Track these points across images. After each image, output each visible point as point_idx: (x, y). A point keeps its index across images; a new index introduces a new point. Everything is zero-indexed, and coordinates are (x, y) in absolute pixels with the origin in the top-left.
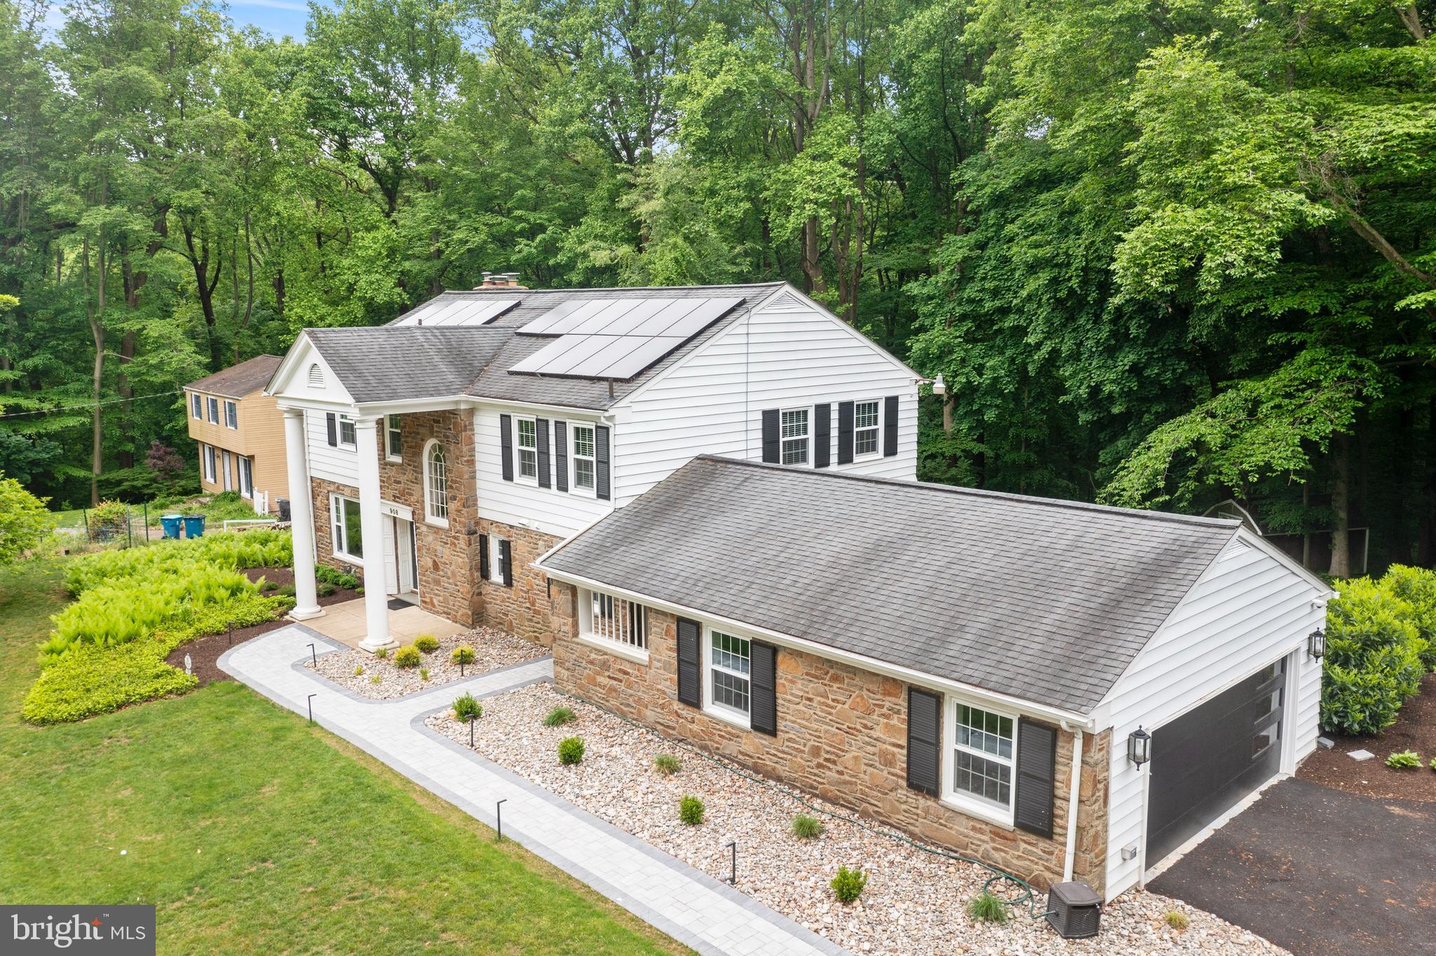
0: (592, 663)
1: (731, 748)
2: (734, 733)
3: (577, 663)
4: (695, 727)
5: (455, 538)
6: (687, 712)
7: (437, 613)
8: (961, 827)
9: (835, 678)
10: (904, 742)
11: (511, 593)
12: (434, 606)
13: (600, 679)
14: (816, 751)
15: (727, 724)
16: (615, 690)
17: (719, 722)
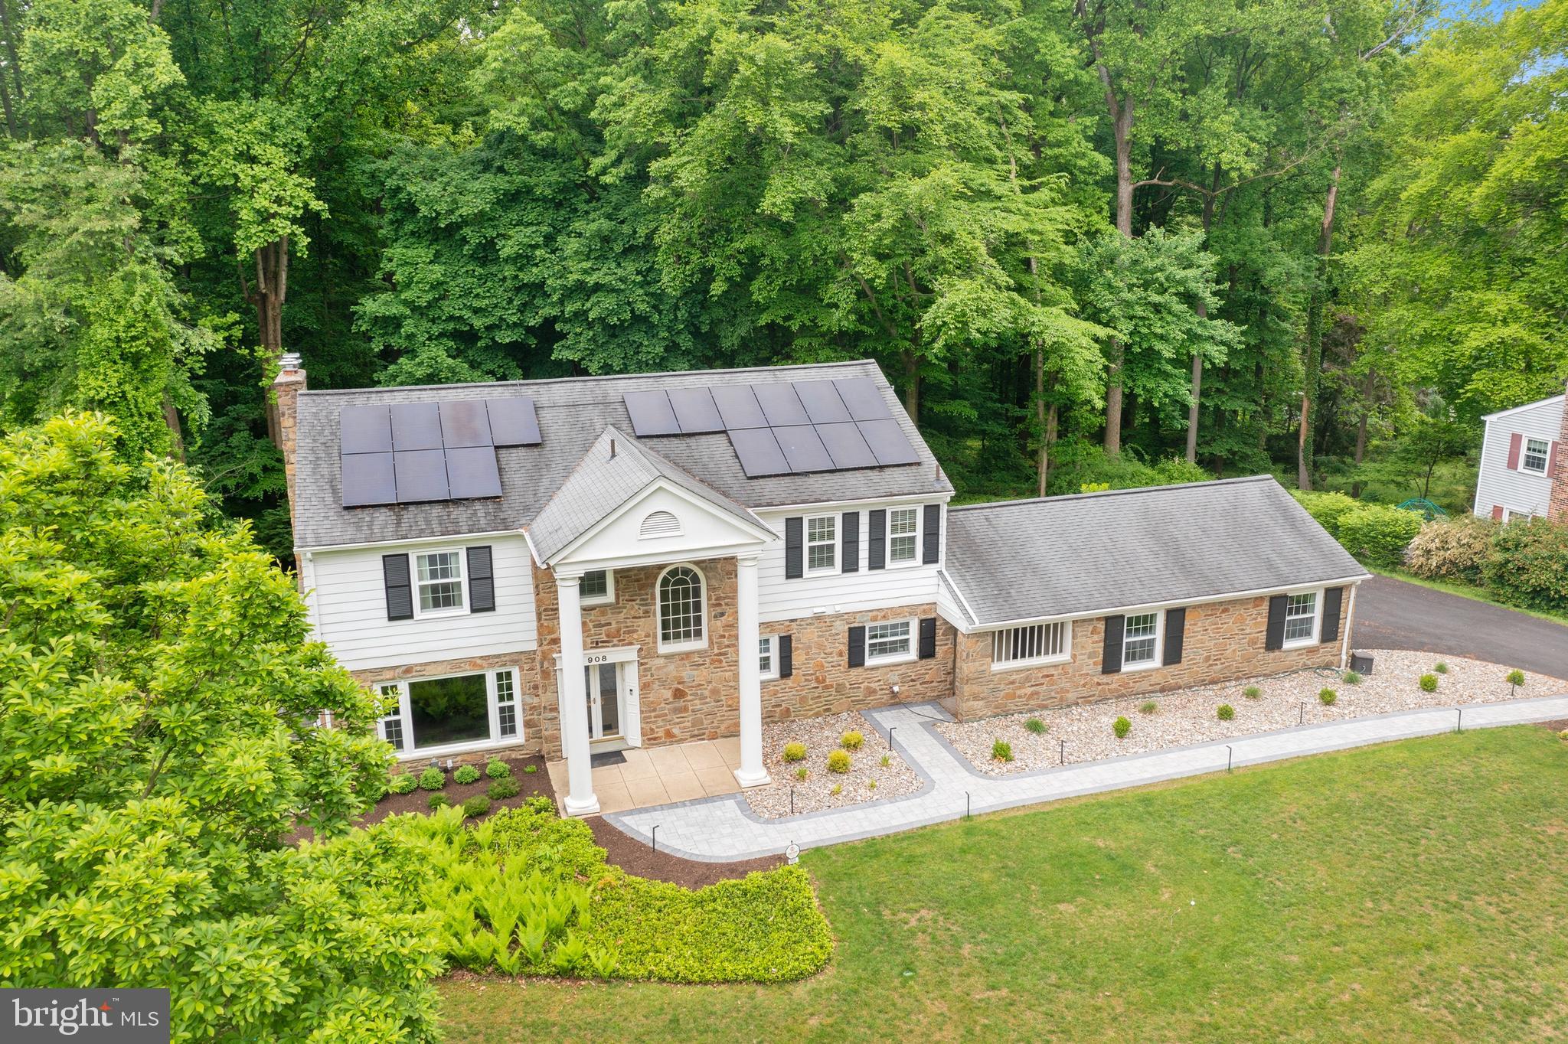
0: (1012, 683)
1: (1145, 685)
2: (1145, 675)
3: (994, 690)
4: (1113, 686)
5: (721, 654)
6: (1105, 679)
7: (682, 740)
8: (1294, 656)
9: (1225, 610)
10: (1264, 628)
11: (789, 682)
12: (674, 736)
13: (1018, 692)
14: (1208, 658)
15: (1140, 672)
16: (1037, 693)
17: (1133, 673)
